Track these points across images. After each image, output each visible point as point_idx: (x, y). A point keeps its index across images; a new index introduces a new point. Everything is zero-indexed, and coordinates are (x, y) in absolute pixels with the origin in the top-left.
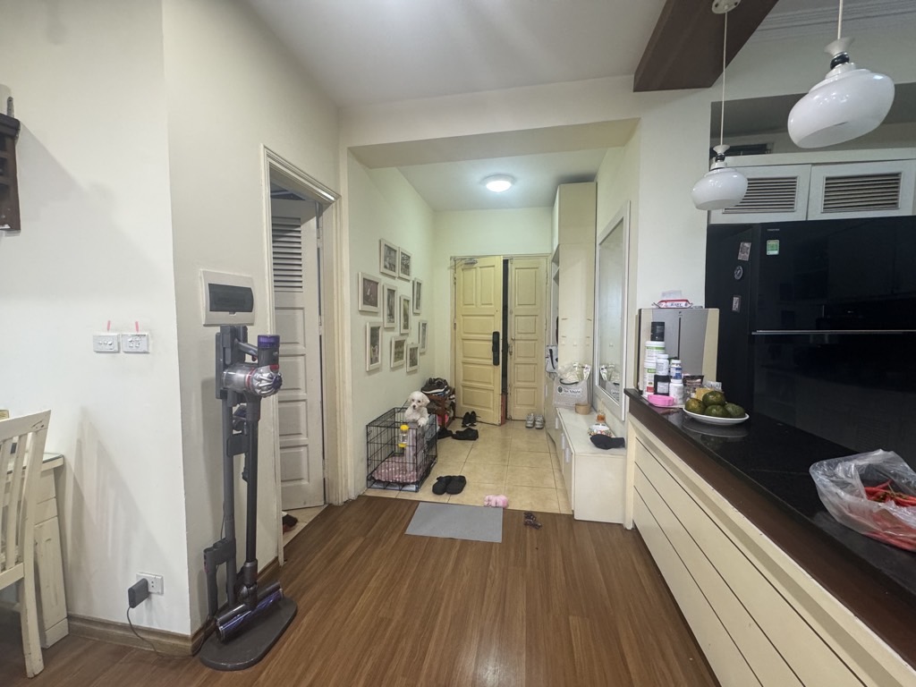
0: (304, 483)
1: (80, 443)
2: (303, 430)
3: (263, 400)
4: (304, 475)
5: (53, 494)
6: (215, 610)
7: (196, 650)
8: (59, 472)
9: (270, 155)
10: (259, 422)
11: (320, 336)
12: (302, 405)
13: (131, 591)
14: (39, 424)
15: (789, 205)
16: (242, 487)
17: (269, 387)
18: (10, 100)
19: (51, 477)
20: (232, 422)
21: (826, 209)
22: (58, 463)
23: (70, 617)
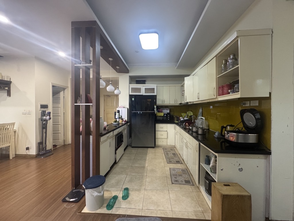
0: (60, 140)
1: (19, 128)
2: (60, 130)
3: (48, 121)
4: (60, 139)
5: (14, 135)
6: (39, 151)
7: (36, 157)
8: (15, 132)
9: (52, 83)
10: (47, 124)
11: (64, 113)
12: (60, 125)
13: (26, 148)
14: (13, 124)
15: (140, 92)
16: (44, 134)
17: (49, 119)
18: (10, 78)
19: (14, 133)
20: (43, 125)
21: (145, 93)
22: (15, 131)
23: (15, 154)
